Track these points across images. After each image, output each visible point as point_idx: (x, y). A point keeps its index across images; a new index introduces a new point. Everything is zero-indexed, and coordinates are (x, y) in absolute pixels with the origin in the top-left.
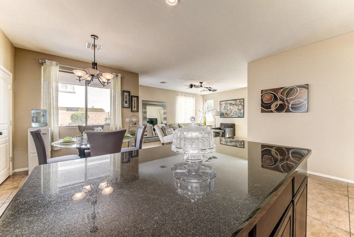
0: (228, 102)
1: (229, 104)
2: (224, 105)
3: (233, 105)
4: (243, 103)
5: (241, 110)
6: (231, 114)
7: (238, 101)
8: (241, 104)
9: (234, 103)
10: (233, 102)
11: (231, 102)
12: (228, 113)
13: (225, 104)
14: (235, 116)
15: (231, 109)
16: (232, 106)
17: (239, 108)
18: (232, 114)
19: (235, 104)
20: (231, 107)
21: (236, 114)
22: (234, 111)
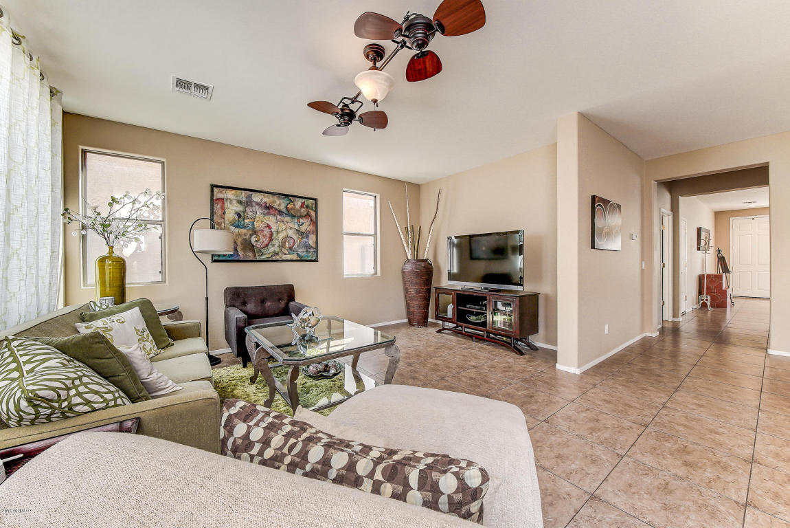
0: (257, 198)
1: (258, 204)
2: (240, 208)
3: (280, 212)
4: (313, 214)
5: (307, 237)
6: (271, 249)
7: (299, 203)
8: (308, 215)
9: (282, 208)
10: (281, 204)
11: (267, 199)
12: (259, 244)
13: (240, 202)
14: (289, 257)
15: (269, 227)
16: (272, 218)
17: (303, 228)
18: (277, 249)
19: (284, 210)
20: (271, 220)
21: (290, 248)
22: (281, 236)
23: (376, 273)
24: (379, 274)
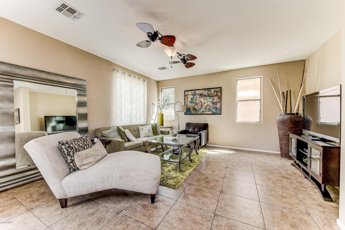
0: (197, 92)
1: (198, 94)
2: (192, 97)
3: (205, 96)
4: (219, 94)
5: (216, 104)
6: (202, 110)
7: (213, 91)
8: (217, 95)
9: (206, 94)
10: (205, 93)
11: (201, 92)
12: (198, 109)
13: (192, 95)
14: (208, 113)
15: (201, 102)
16: (202, 98)
17: (215, 101)
18: (204, 110)
19: (207, 95)
20: (202, 99)
21: (209, 109)
22: (205, 105)
23: (261, 122)
24: (262, 122)
